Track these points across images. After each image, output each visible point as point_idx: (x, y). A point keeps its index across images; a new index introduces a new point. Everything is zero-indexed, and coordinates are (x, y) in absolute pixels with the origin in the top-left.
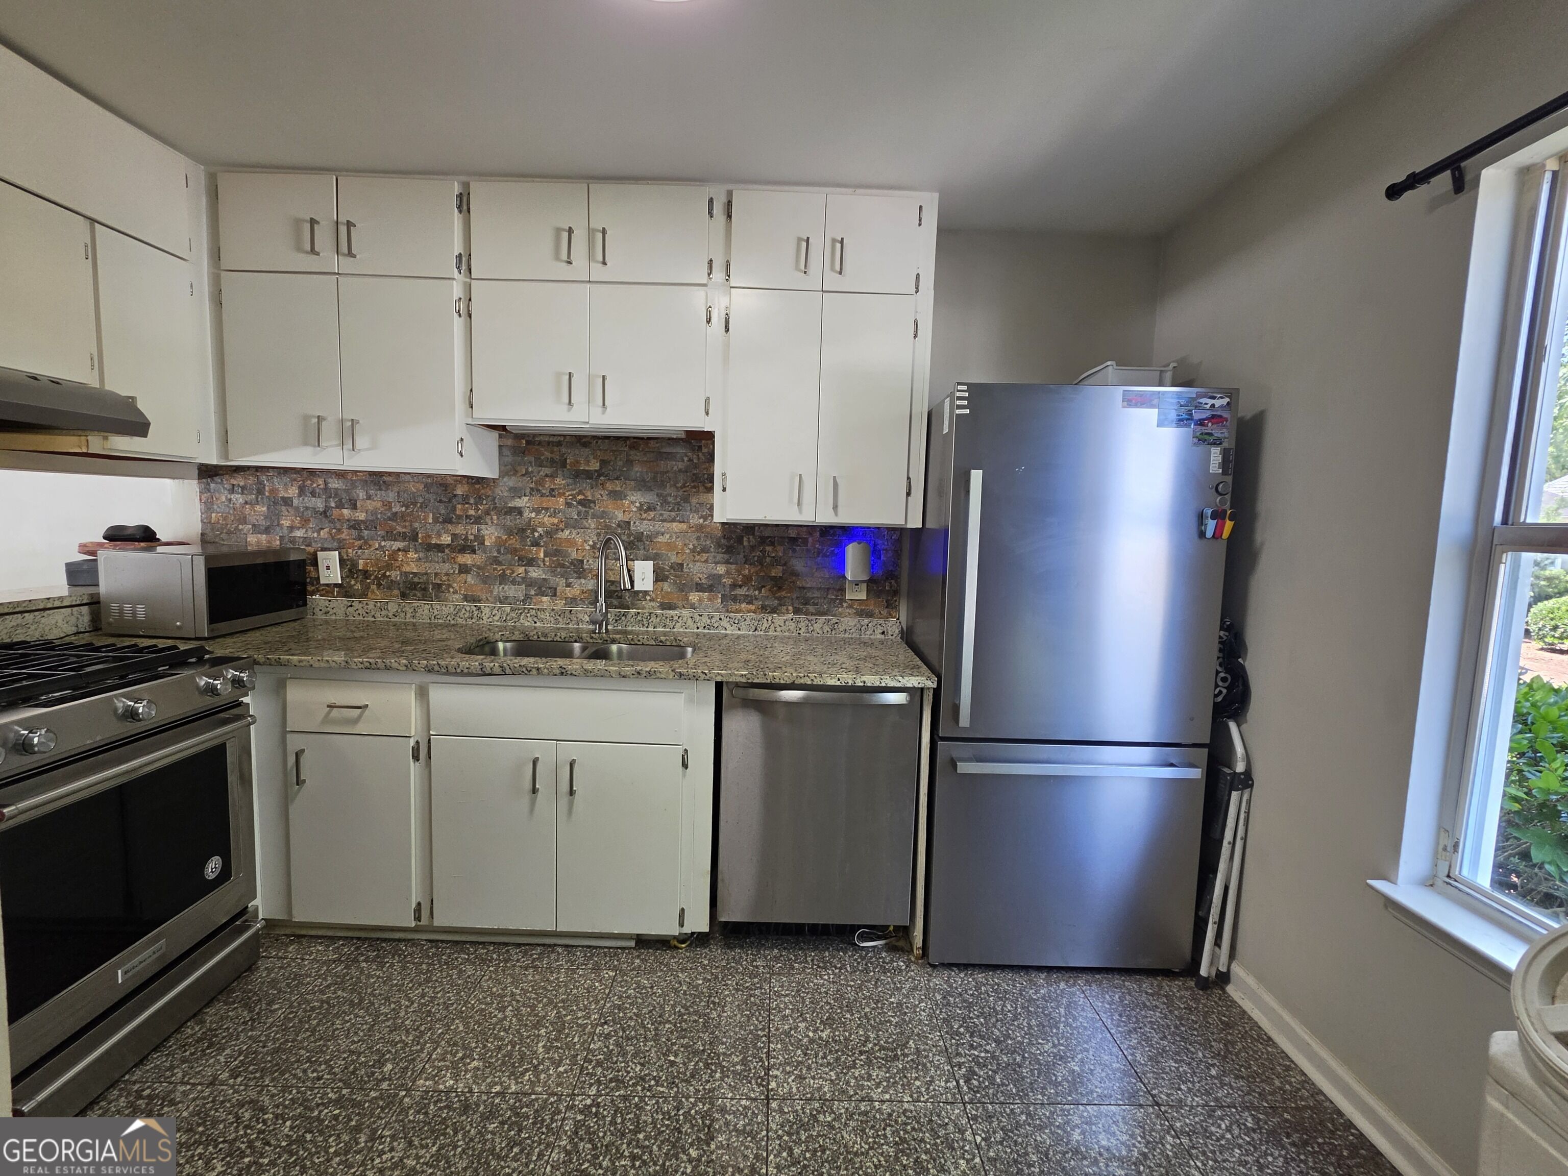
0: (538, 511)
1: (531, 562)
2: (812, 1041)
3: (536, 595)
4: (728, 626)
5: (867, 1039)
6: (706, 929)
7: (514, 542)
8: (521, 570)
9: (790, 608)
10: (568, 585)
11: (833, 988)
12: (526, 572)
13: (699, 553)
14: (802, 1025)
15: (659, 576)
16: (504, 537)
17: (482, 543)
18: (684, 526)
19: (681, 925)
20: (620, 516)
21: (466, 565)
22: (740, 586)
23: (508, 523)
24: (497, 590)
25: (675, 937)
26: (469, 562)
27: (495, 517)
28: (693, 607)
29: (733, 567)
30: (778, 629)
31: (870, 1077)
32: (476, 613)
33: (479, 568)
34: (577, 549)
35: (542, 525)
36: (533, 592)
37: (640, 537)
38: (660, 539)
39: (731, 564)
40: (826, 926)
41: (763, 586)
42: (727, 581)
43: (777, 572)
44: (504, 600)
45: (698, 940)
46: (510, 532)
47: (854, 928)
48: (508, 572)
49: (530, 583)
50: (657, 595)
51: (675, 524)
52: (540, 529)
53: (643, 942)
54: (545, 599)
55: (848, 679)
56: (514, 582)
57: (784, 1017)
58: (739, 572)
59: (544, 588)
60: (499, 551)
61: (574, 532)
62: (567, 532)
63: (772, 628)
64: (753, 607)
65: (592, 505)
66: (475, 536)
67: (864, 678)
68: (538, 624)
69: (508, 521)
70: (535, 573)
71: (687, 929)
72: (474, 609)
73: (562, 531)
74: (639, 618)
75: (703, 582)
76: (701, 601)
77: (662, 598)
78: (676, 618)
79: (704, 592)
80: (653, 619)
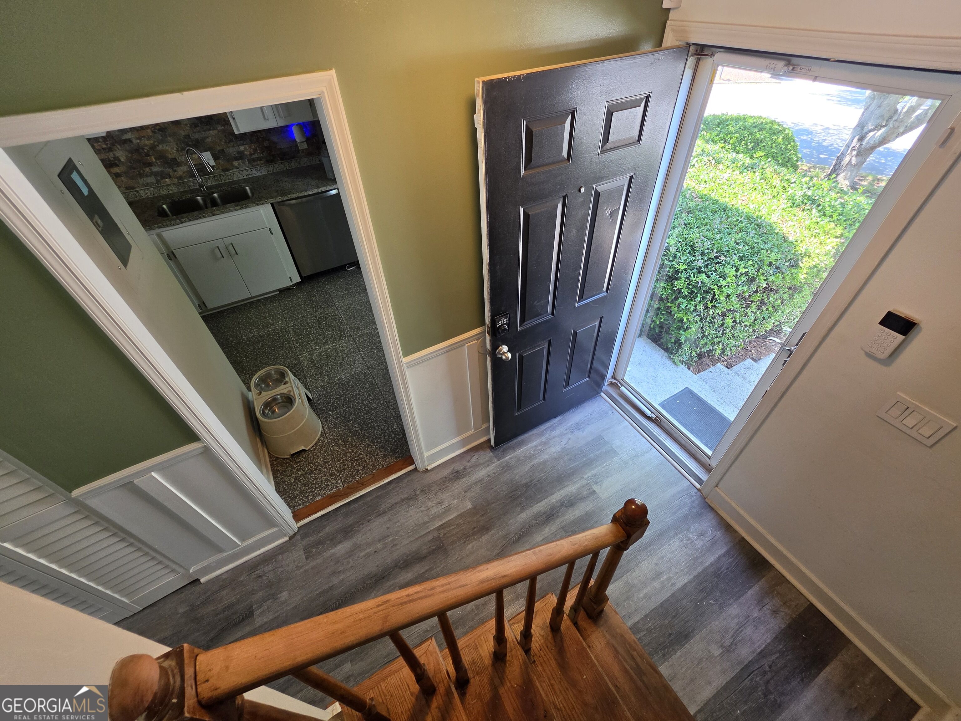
0: (140, 139)
1: (150, 164)
2: (343, 295)
3: (162, 179)
4: (256, 173)
5: (357, 289)
6: (300, 280)
7: (135, 156)
8: (147, 169)
9: (278, 158)
10: (175, 171)
11: (344, 282)
12: (151, 170)
13: (229, 143)
14: (339, 293)
15: (215, 158)
16: (130, 155)
17: (119, 160)
18: (216, 132)
19: (292, 282)
20: (183, 133)
21: (118, 173)
22: (254, 154)
23: (127, 148)
24: (141, 181)
25: (291, 286)
26: (118, 171)
27: (118, 146)
28: (237, 168)
29: (247, 146)
30: (278, 169)
31: (360, 296)
32: (137, 194)
33: (125, 173)
34: (170, 153)
35: (146, 145)
36: (159, 178)
37: (197, 141)
38: (208, 140)
39: (245, 145)
40: (336, 268)
41: (263, 152)
42: (247, 153)
43: (266, 144)
44: (147, 185)
45: (298, 284)
46: (131, 152)
47: (345, 266)
48: (141, 172)
49: (156, 174)
50: (218, 167)
51: (211, 131)
52: (146, 148)
53: (281, 291)
54: (167, 180)
55: (316, 191)
56: (147, 176)
57: (334, 293)
58: (250, 147)
59: (163, 176)
60: (131, 162)
61: (164, 145)
62: (161, 146)
63: (275, 169)
64: (263, 162)
65: (166, 130)
66: (113, 158)
67: (321, 189)
68: (170, 192)
69: (126, 146)
70: (155, 169)
71: (294, 282)
72: (135, 193)
73: (158, 146)
74: (216, 179)
75: (237, 155)
76: (239, 164)
77: (222, 167)
78: (232, 175)
79: (239, 160)
80: (222, 177)
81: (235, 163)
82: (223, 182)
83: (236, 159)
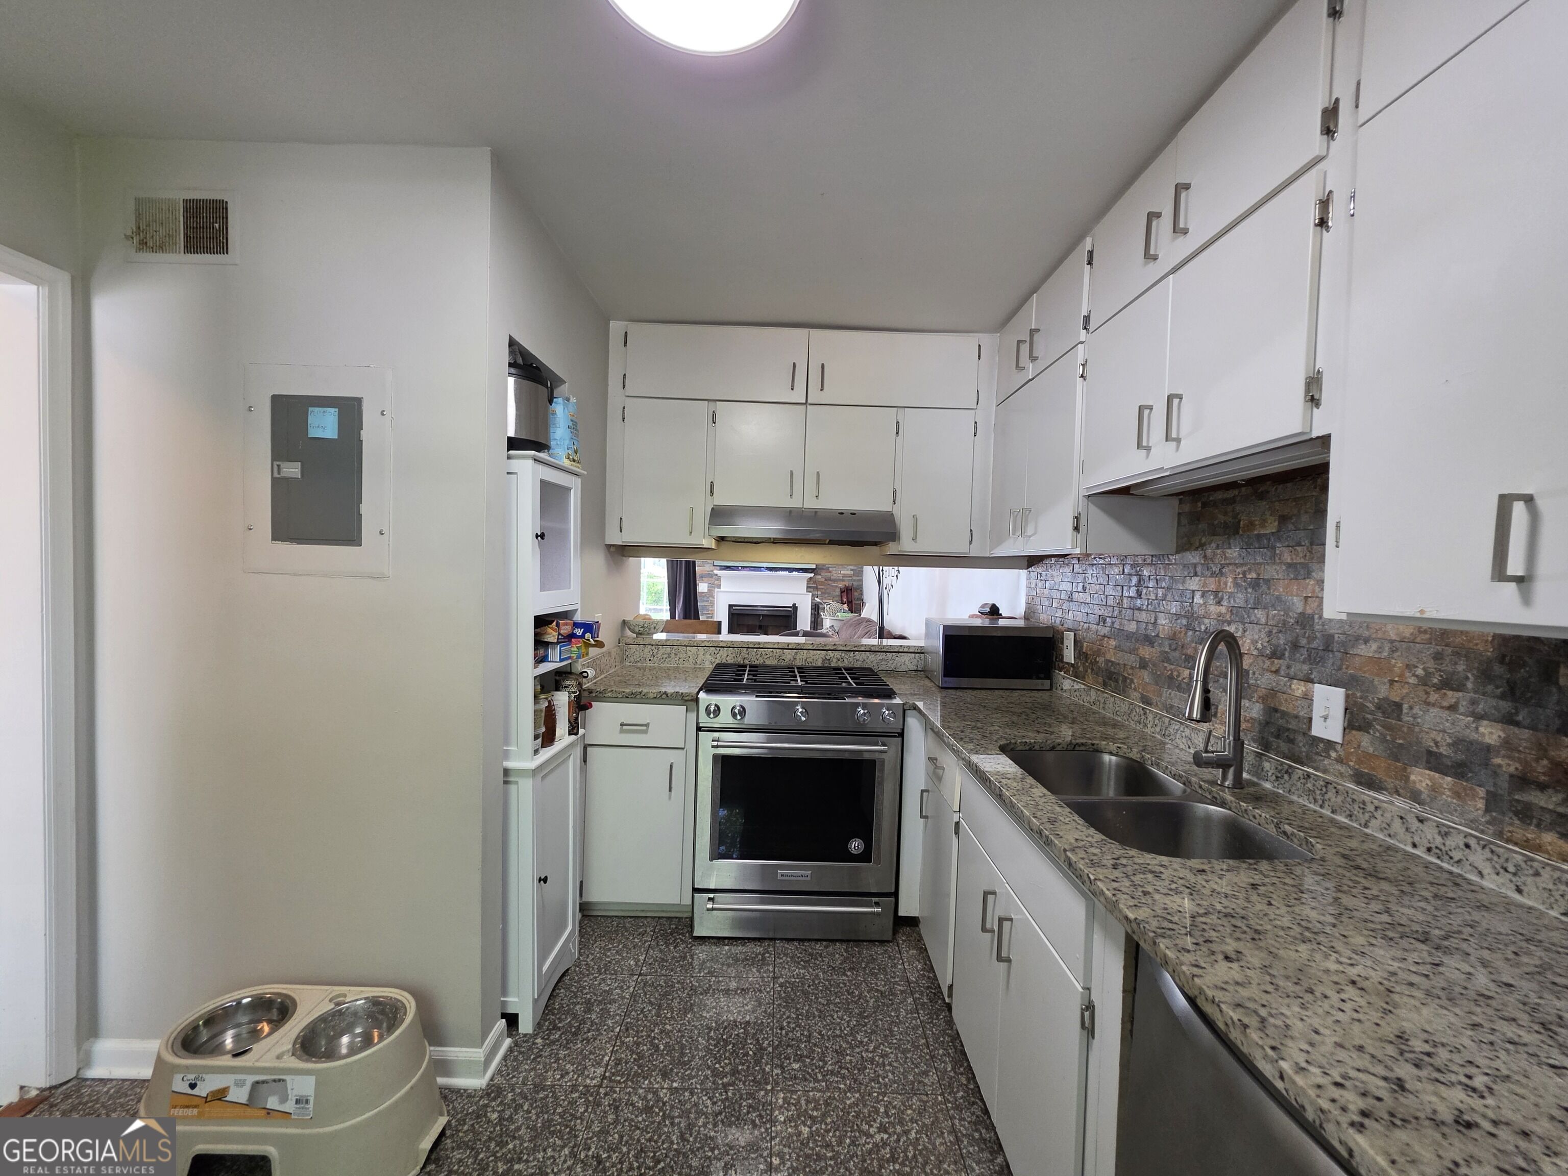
13: (1438, 688)
15: (1354, 720)
16: (1175, 629)
17: (1158, 634)
20: (1300, 606)
21: (1145, 659)
22: (1541, 787)
26: (1147, 656)
28: (1413, 797)
29: (1525, 734)
35: (1209, 615)
37: (1327, 643)
38: (1362, 650)
39: (1519, 725)
42: (1505, 764)
48: (1175, 673)
50: (1349, 754)
52: (1206, 621)
56: (1179, 688)
58: (1538, 749)
66: (1153, 625)
72: (1142, 712)
74: (1309, 785)
75: (1444, 750)
76: (1435, 789)
77: (1359, 762)
78: (1371, 808)
79: (1444, 773)
80: (1331, 794)
81: (1421, 778)
82: (1327, 812)
83: (1433, 761)
